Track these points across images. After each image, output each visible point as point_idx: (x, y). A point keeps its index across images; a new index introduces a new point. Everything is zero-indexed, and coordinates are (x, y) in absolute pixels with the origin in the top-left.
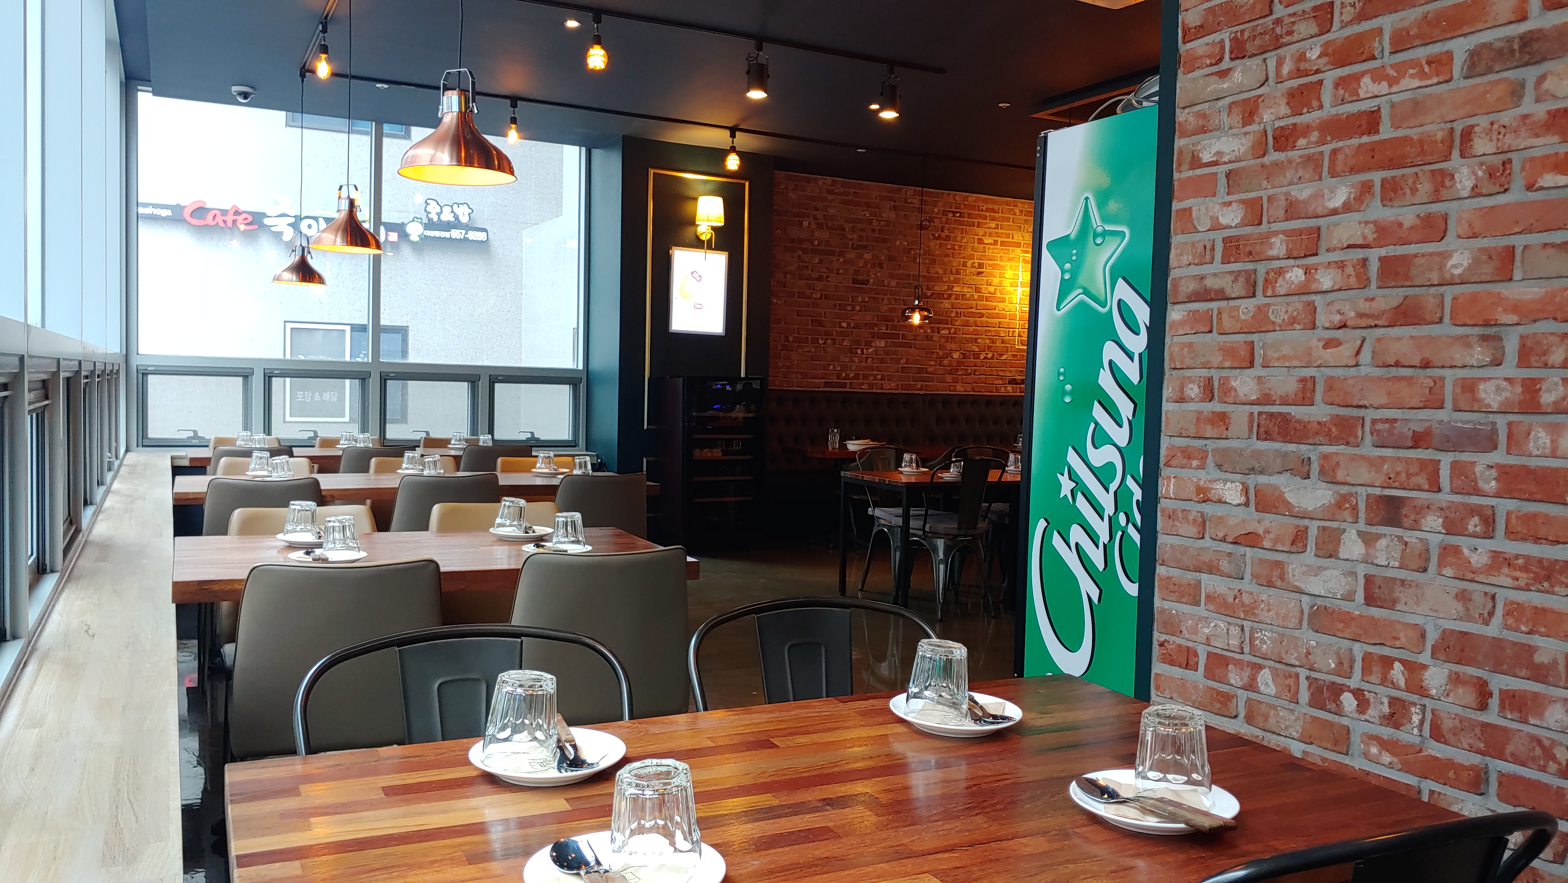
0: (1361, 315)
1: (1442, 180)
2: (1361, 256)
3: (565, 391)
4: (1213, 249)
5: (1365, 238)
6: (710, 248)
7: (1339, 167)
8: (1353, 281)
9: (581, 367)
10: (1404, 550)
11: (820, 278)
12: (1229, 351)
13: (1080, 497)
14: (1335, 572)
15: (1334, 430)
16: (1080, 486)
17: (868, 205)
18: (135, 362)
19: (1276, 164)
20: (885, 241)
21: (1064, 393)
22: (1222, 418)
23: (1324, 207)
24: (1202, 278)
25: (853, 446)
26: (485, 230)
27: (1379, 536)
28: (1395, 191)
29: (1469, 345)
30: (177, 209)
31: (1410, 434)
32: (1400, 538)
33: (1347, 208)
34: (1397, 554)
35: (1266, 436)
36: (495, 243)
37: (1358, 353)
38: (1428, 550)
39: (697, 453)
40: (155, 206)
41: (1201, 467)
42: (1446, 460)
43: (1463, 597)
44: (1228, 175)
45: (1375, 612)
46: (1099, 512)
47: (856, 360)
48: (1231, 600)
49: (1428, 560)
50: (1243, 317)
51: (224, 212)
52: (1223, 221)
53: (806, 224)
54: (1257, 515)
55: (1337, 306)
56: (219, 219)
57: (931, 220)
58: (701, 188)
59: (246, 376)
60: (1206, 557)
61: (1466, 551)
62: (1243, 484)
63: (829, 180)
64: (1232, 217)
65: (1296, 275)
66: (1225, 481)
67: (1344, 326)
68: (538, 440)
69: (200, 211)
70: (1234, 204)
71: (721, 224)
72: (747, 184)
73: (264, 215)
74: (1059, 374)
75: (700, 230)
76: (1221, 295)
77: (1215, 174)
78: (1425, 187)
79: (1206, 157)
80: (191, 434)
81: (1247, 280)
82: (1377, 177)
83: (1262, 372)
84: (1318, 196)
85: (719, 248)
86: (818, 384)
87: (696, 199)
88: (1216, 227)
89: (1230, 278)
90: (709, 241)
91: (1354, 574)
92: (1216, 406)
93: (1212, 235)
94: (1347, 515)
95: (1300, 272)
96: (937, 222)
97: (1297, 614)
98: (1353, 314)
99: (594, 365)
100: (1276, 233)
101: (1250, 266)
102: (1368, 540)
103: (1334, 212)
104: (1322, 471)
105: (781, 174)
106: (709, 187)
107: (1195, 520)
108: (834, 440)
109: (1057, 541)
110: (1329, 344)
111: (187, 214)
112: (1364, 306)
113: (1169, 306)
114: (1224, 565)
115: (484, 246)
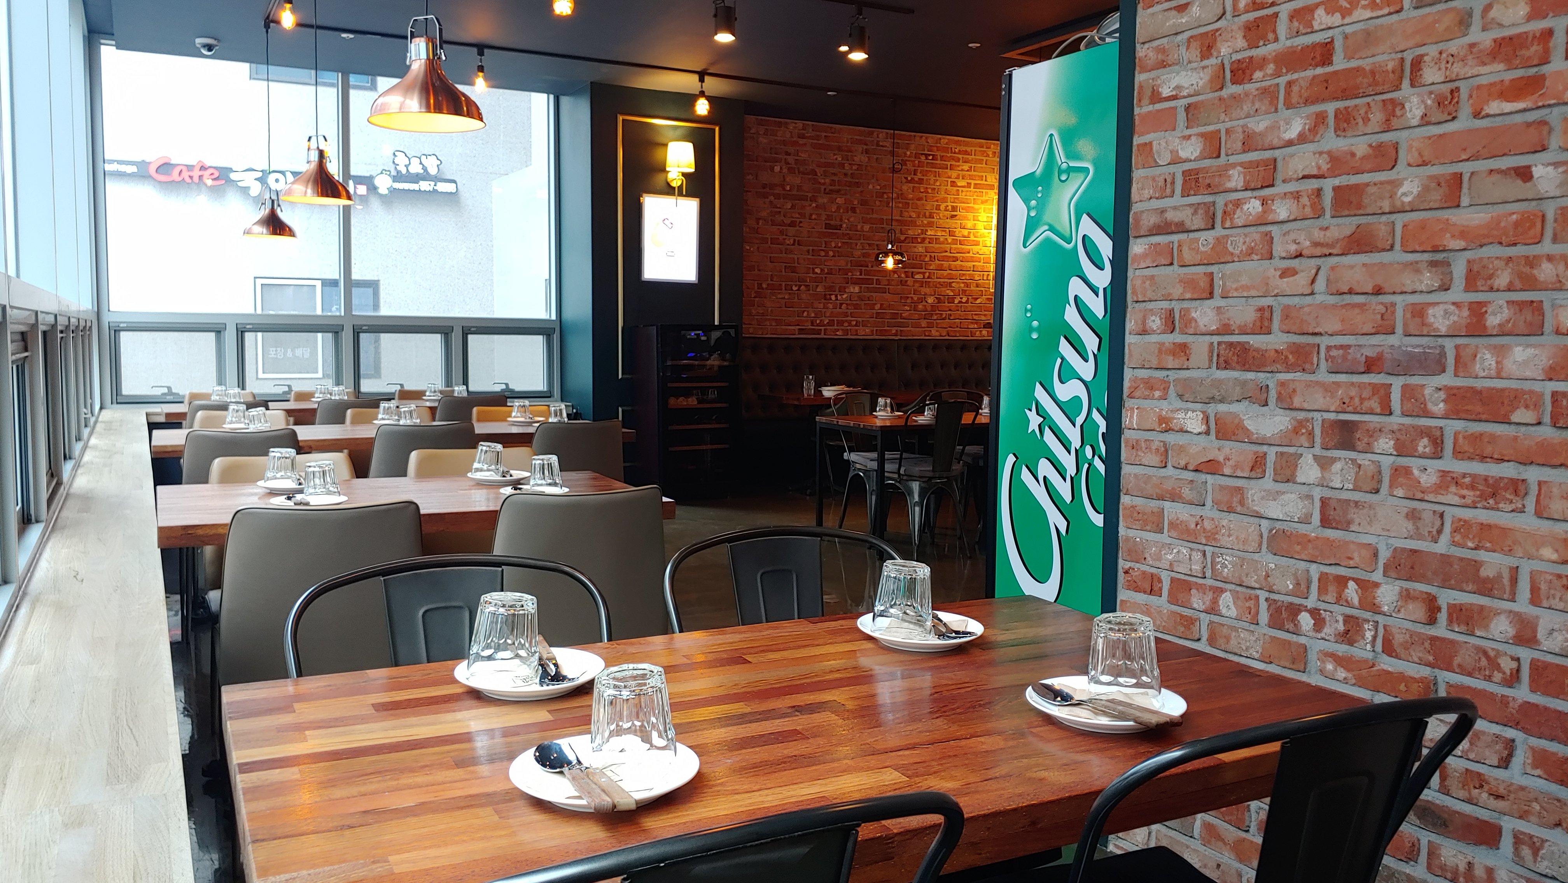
0: (1316, 244)
1: (1393, 109)
2: (1316, 186)
3: (538, 341)
4: (1173, 183)
5: (1319, 168)
6: (680, 194)
7: (1295, 99)
8: (1308, 210)
9: (554, 317)
10: (1357, 473)
11: (792, 224)
12: (1189, 283)
13: (1047, 432)
14: (1293, 496)
15: (1290, 357)
16: (1046, 420)
17: (840, 149)
18: (106, 319)
19: (1234, 97)
20: (857, 185)
21: (1031, 330)
22: (1183, 349)
23: (1279, 138)
24: (1163, 211)
25: (828, 392)
26: (454, 182)
27: (1334, 460)
28: (1347, 121)
29: (1418, 271)
30: (143, 165)
31: (1363, 359)
32: (1353, 461)
33: (1302, 139)
34: (1351, 476)
35: (1226, 365)
36: (464, 194)
37: (1313, 281)
38: (1380, 472)
39: (672, 401)
40: (120, 162)
41: (1164, 398)
42: (1397, 383)
43: (1413, 516)
44: (1188, 109)
45: (1330, 533)
46: (1066, 446)
47: (831, 306)
48: (1193, 526)
49: (1380, 482)
50: (1202, 249)
51: (190, 168)
52: (1183, 154)
53: (777, 169)
54: (1217, 443)
55: (1293, 236)
56: (185, 175)
57: (904, 163)
58: (671, 134)
59: (218, 331)
60: (1168, 486)
61: (1416, 472)
62: (1203, 412)
63: (800, 124)
64: (1191, 150)
65: (1254, 206)
66: (1187, 410)
67: (1300, 255)
68: (512, 391)
69: (165, 167)
70: (1193, 138)
71: (692, 170)
72: (717, 129)
73: (231, 170)
74: (1026, 311)
75: (670, 176)
76: (1181, 228)
77: (1175, 108)
78: (1377, 117)
79: (1166, 92)
80: (166, 390)
81: (1207, 212)
82: (1331, 108)
83: (1222, 303)
84: (1274, 127)
85: (689, 194)
86: (793, 331)
87: (666, 145)
88: (1176, 161)
89: (1189, 211)
90: (680, 187)
91: (1310, 497)
92: (1177, 338)
93: (1172, 169)
94: (1304, 440)
95: (1257, 203)
96: (909, 166)
97: (1257, 538)
98: (1308, 243)
99: (569, 314)
100: (1234, 166)
101: (1209, 199)
102: (1324, 464)
103: (1290, 143)
104: (1280, 398)
105: (751, 119)
106: (679, 133)
107: (1157, 449)
108: (809, 387)
109: (1026, 475)
110: (1286, 273)
111: (152, 170)
112: (1318, 235)
113: (1132, 240)
114: (1186, 493)
115: (453, 197)
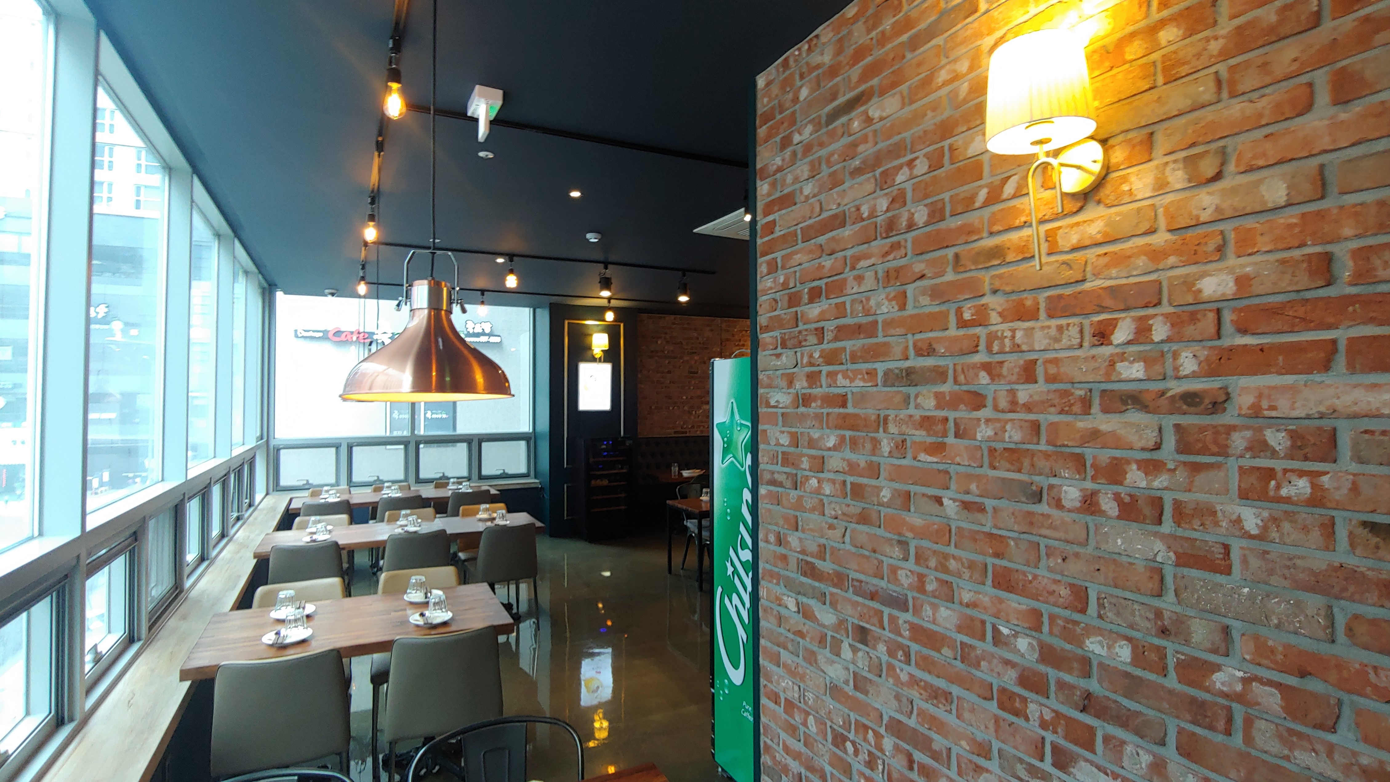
0: (844, 514)
1: (876, 443)
2: (842, 479)
3: (523, 444)
4: (777, 457)
5: (844, 468)
6: (600, 361)
7: (830, 425)
8: (839, 492)
9: (531, 431)
10: (870, 662)
11: (669, 372)
12: (786, 519)
13: (736, 577)
14: (840, 666)
15: (835, 579)
16: (735, 571)
17: (696, 330)
18: (273, 443)
19: (802, 414)
21: (727, 514)
22: (784, 558)
23: (825, 445)
24: (773, 473)
25: (686, 473)
26: (499, 336)
27: (860, 650)
28: (855, 444)
29: (892, 545)
30: (325, 332)
31: (869, 592)
32: (868, 653)
33: (835, 448)
34: (867, 663)
35: (805, 574)
36: (505, 342)
37: (844, 536)
38: (881, 665)
39: (593, 482)
40: (314, 331)
41: (778, 584)
42: (886, 611)
43: (897, 697)
44: (783, 414)
45: (858, 695)
48: (793, 669)
49: (881, 670)
50: (792, 501)
51: (352, 333)
52: (782, 442)
54: (804, 620)
55: (833, 505)
56: (349, 337)
58: (595, 329)
59: (337, 447)
60: (782, 639)
61: (898, 670)
62: (796, 600)
64: (785, 440)
65: (814, 482)
66: (788, 596)
67: (836, 518)
69: (338, 333)
70: (785, 434)
71: (607, 348)
72: (622, 325)
73: (373, 334)
74: (724, 502)
75: (595, 352)
76: (781, 485)
77: (777, 413)
78: (868, 446)
79: (773, 403)
80: (305, 482)
81: (792, 479)
82: (848, 434)
83: (802, 536)
84: (821, 438)
85: (606, 361)
86: (670, 433)
87: (591, 335)
88: (778, 444)
89: (785, 476)
90: (600, 358)
91: (848, 669)
92: (781, 550)
93: (776, 448)
94: (843, 632)
95: (816, 481)
97: (824, 686)
98: (840, 512)
99: (538, 429)
100: (805, 455)
101: (795, 472)
102: (855, 650)
103: (829, 449)
104: (831, 603)
105: (644, 316)
106: (600, 328)
107: (776, 616)
108: (675, 469)
109: (727, 601)
110: (831, 527)
111: (330, 335)
112: (845, 509)
113: (760, 486)
114: (790, 646)
115: (499, 345)
